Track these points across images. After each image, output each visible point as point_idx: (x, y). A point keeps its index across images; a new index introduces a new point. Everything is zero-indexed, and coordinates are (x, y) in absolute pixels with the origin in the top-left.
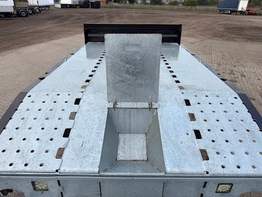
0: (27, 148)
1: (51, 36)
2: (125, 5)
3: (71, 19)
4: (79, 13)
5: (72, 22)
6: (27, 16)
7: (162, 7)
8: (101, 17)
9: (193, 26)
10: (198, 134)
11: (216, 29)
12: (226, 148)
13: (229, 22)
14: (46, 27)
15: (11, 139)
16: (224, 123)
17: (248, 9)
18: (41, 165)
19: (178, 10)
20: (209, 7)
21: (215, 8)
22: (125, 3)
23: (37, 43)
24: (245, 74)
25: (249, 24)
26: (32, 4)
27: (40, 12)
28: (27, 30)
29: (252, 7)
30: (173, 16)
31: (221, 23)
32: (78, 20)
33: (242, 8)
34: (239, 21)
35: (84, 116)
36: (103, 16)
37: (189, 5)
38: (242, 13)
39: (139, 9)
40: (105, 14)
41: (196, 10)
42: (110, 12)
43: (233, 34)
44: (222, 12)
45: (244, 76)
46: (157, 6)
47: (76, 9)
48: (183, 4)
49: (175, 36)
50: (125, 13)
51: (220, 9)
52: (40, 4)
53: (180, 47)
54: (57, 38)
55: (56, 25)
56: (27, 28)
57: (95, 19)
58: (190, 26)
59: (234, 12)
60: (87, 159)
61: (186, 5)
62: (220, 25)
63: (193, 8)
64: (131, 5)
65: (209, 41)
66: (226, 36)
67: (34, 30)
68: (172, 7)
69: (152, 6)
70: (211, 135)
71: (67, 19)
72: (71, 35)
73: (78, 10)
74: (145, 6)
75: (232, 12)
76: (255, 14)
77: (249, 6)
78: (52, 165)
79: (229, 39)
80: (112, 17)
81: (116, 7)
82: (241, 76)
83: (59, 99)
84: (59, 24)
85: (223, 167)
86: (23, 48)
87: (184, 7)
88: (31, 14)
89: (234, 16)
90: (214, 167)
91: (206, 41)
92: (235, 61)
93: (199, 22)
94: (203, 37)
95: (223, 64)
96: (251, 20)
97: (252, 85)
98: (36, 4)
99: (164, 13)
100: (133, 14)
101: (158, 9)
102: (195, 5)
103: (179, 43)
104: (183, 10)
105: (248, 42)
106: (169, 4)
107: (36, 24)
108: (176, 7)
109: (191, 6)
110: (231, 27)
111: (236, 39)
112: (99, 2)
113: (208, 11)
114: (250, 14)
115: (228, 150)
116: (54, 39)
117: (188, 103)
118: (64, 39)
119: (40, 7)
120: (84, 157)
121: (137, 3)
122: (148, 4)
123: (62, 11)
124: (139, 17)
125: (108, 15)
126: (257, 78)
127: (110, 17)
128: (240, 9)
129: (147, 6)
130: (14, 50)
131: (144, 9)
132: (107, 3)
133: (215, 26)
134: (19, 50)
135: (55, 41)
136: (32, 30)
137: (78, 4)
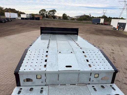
0: (34, 65)
1: (19, 32)
2: (51, 19)
3: (27, 24)
4: (30, 22)
5: (27, 26)
6: (5, 22)
7: (68, 21)
8: (41, 24)
9: (82, 29)
10: (88, 61)
11: (92, 30)
12: (96, 64)
13: (97, 28)
14: (16, 28)
15: (27, 63)
16: (95, 58)
17: (104, 23)
18: (40, 69)
19: (75, 22)
20: (88, 21)
21: (91, 22)
22: (51, 18)
23: (13, 34)
24: (104, 48)
25: (105, 29)
26: (7, 17)
27: (11, 20)
28: (6, 29)
29: (106, 22)
30: (73, 25)
31: (93, 28)
32: (30, 25)
33: (102, 22)
34: (101, 28)
35: (50, 56)
36: (42, 24)
37: (79, 20)
38: (102, 24)
39: (57, 21)
40: (42, 23)
41: (83, 22)
42: (44, 22)
43: (98, 32)
44: (93, 23)
45: (104, 49)
46: (66, 20)
47: (28, 20)
48: (77, 20)
49: (76, 32)
50: (52, 23)
51: (93, 22)
52: (11, 17)
53: (78, 36)
54: (22, 33)
55: (20, 27)
56: (6, 28)
57: (38, 25)
58: (81, 29)
59: (99, 23)
60: (54, 67)
61: (78, 20)
62: (93, 29)
63: (81, 22)
64: (54, 20)
65: (89, 35)
66: (95, 33)
67: (10, 29)
68: (72, 21)
69: (63, 20)
70: (92, 61)
71: (25, 24)
72: (29, 31)
73: (29, 20)
74: (60, 20)
75: (98, 24)
76: (107, 25)
77: (104, 21)
78: (44, 69)
79: (97, 35)
80: (46, 24)
81: (47, 20)
82: (102, 48)
83: (40, 51)
84: (21, 27)
85: (96, 69)
86: (7, 36)
87: (77, 21)
88: (7, 22)
89: (99, 25)
90: (93, 69)
91: (87, 35)
92: (100, 43)
93: (84, 28)
94: (86, 34)
95: (95, 44)
96: (106, 27)
97: (107, 52)
98: (9, 17)
99: (69, 23)
100: (55, 24)
101: (66, 22)
102: (82, 20)
103: (78, 35)
104: (77, 22)
105: (104, 36)
106: (71, 20)
107: (10, 26)
108: (74, 21)
109: (80, 20)
110: (98, 30)
111: (100, 35)
112: (39, 17)
113: (87, 23)
114: (105, 25)
115: (97, 65)
116: (21, 33)
117: (84, 52)
118: (25, 33)
119: (11, 18)
120: (53, 67)
121: (57, 19)
122: (61, 19)
123: (22, 21)
124: (58, 25)
125: (44, 23)
126: (108, 49)
127: (45, 24)
128: (101, 23)
129: (61, 20)
130: (3, 37)
131: (60, 21)
132: (43, 18)
133: (91, 29)
134: (5, 37)
135: (22, 34)
136: (9, 29)
137: (29, 18)
